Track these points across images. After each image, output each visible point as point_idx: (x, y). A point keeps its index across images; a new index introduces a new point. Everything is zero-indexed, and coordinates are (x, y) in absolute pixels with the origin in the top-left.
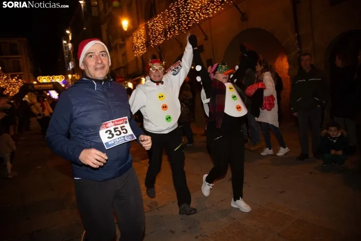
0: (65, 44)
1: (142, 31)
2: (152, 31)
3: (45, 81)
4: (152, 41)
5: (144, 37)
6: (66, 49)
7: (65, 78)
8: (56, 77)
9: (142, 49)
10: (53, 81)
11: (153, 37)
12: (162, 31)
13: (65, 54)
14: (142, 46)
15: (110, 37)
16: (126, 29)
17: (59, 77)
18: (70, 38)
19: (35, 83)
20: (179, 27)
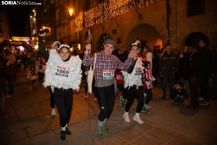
0: (31, 18)
1: (80, 17)
2: (87, 18)
3: (17, 40)
4: (86, 24)
5: (82, 21)
6: (32, 22)
7: (30, 39)
8: (24, 38)
9: (80, 28)
11: (88, 22)
12: (93, 19)
13: (31, 24)
14: (80, 26)
15: (61, 17)
16: (71, 15)
17: (26, 38)
18: (35, 15)
19: (11, 40)
20: (103, 18)
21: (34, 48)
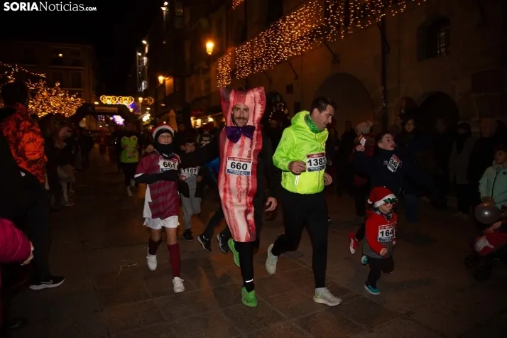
0: (139, 56)
1: (228, 58)
2: (239, 60)
3: (109, 102)
4: (237, 72)
5: (230, 66)
7: (135, 101)
8: (124, 98)
9: (226, 80)
10: (120, 103)
11: (240, 67)
12: (249, 62)
13: (138, 69)
14: (226, 75)
16: (210, 53)
17: (128, 98)
18: (147, 51)
19: (97, 103)
20: (267, 60)
21: (141, 119)
